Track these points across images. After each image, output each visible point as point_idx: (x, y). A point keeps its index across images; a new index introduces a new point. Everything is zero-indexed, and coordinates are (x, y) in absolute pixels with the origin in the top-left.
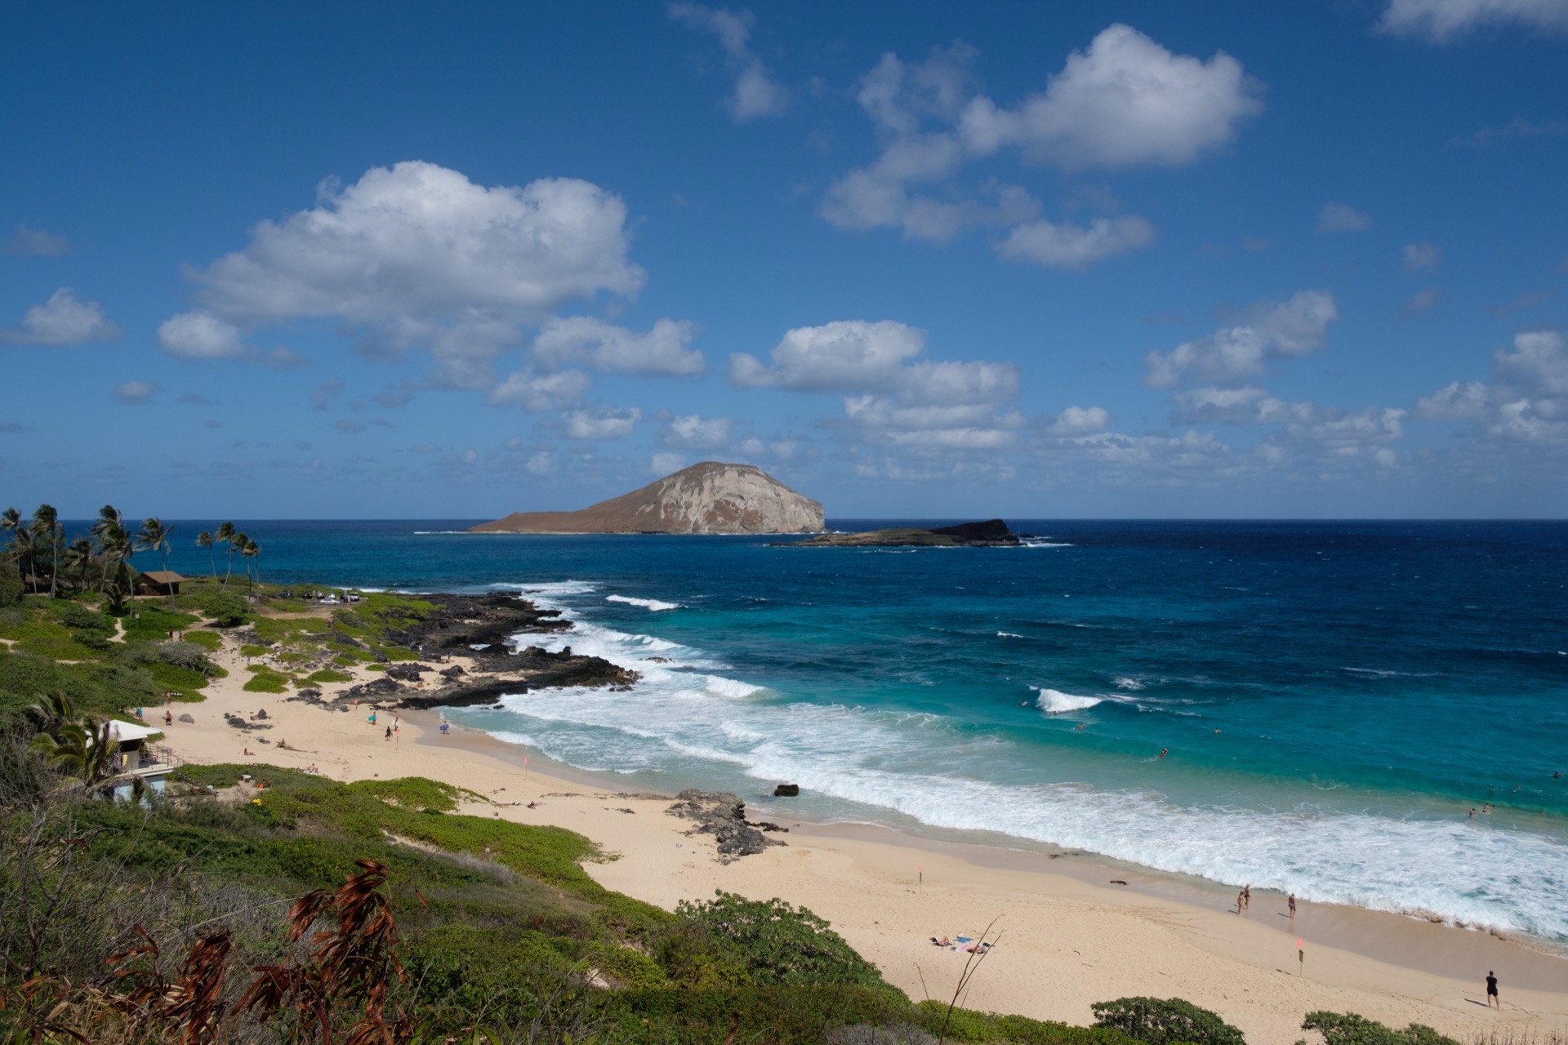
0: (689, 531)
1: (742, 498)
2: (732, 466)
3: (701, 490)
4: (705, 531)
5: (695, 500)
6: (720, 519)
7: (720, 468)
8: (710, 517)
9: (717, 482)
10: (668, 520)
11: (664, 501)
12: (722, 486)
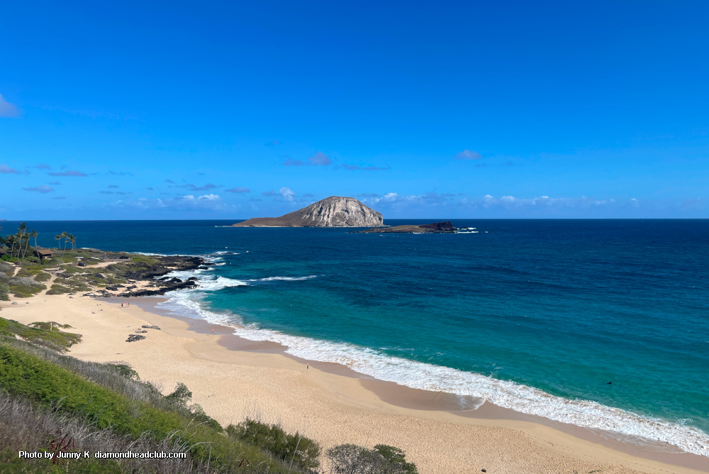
0: (324, 225)
1: (347, 211)
2: (343, 198)
3: (330, 207)
4: (331, 226)
5: (327, 213)
6: (338, 221)
7: (338, 199)
8: (334, 219)
9: (337, 205)
10: (316, 222)
11: (315, 212)
12: (339, 207)
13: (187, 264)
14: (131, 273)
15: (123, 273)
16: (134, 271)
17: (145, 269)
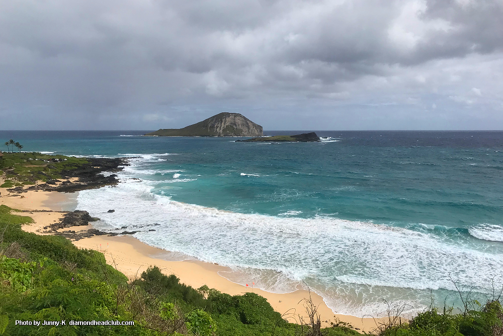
0: (217, 136)
1: (236, 125)
3: (222, 121)
4: (222, 136)
5: (219, 126)
6: (227, 132)
7: (228, 114)
8: (224, 131)
9: (227, 119)
10: (210, 133)
11: (209, 125)
12: (229, 120)
13: (109, 164)
14: (65, 171)
15: (60, 172)
16: (68, 169)
17: (76, 168)
